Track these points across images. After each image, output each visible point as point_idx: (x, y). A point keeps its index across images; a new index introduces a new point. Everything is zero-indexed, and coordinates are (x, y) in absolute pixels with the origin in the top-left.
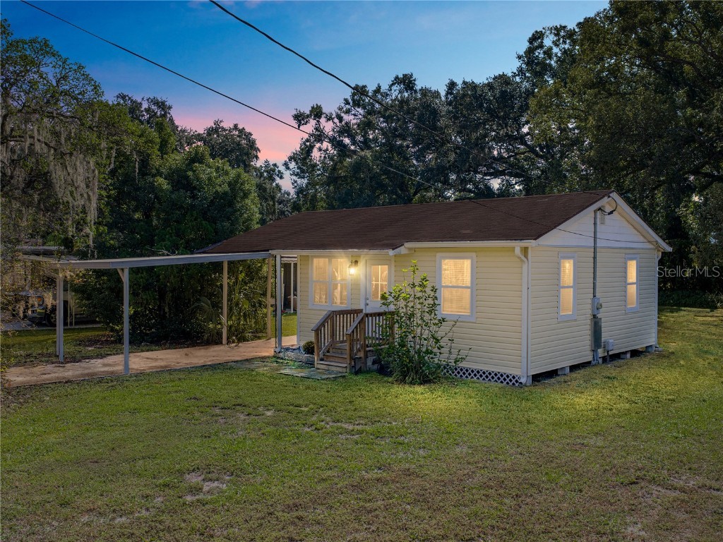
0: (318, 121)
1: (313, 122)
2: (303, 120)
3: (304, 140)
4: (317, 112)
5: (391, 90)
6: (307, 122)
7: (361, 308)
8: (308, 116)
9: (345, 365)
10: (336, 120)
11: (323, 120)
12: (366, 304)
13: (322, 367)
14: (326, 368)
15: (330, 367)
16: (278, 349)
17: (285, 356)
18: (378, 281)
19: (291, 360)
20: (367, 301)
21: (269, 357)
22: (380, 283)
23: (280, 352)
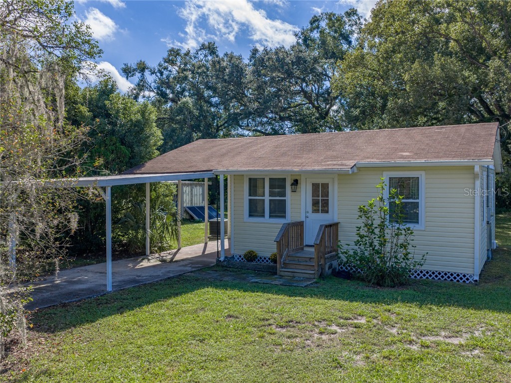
0: (143, 74)
1: (138, 75)
2: (130, 72)
3: (131, 88)
4: (142, 68)
5: (198, 54)
6: (133, 74)
7: (302, 220)
8: (134, 70)
9: (313, 272)
10: (158, 74)
11: (147, 73)
12: (307, 217)
13: (286, 274)
14: (292, 275)
15: (296, 275)
16: (222, 259)
17: (229, 265)
18: (319, 197)
19: (237, 268)
20: (307, 215)
21: (213, 266)
22: (320, 198)
23: (224, 261)
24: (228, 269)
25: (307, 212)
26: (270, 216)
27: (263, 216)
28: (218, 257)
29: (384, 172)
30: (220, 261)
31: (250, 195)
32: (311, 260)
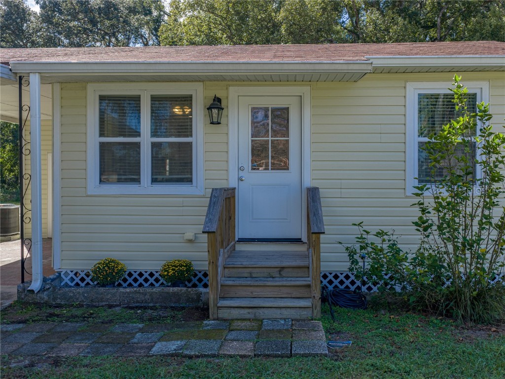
7: (232, 187)
12: (240, 179)
13: (235, 313)
14: (251, 316)
15: (261, 313)
16: (36, 285)
17: (55, 299)
18: (268, 137)
19: (81, 306)
20: (241, 174)
21: (10, 306)
22: (270, 139)
23: (42, 290)
24: (57, 311)
25: (241, 169)
26: (154, 181)
27: (137, 181)
28: (23, 281)
29: (408, 84)
30: (32, 291)
31: (102, 134)
32: (284, 273)
